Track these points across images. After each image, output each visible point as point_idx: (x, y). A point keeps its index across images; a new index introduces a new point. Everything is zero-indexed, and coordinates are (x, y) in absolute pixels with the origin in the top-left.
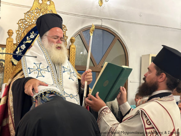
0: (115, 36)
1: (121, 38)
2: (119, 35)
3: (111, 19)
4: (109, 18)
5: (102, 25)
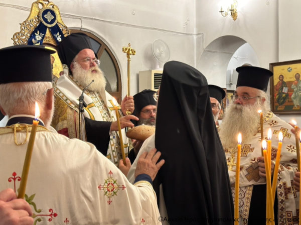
0: (101, 45)
1: (109, 47)
2: (107, 43)
3: (95, 19)
4: (92, 17)
5: (81, 28)
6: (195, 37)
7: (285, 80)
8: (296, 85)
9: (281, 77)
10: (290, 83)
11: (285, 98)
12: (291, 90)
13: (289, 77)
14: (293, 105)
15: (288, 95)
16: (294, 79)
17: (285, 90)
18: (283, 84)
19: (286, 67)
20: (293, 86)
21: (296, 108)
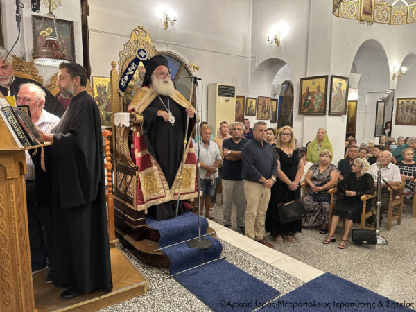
0: (181, 64)
1: (187, 65)
2: (186, 62)
3: (178, 45)
4: (175, 44)
5: (168, 51)
6: (250, 59)
7: (310, 90)
8: (317, 94)
9: (308, 88)
10: (313, 93)
11: (308, 104)
12: (313, 98)
13: (313, 88)
14: (314, 109)
15: (311, 101)
16: (316, 90)
17: (310, 98)
18: (308, 93)
19: (311, 81)
20: (315, 95)
21: (316, 110)
